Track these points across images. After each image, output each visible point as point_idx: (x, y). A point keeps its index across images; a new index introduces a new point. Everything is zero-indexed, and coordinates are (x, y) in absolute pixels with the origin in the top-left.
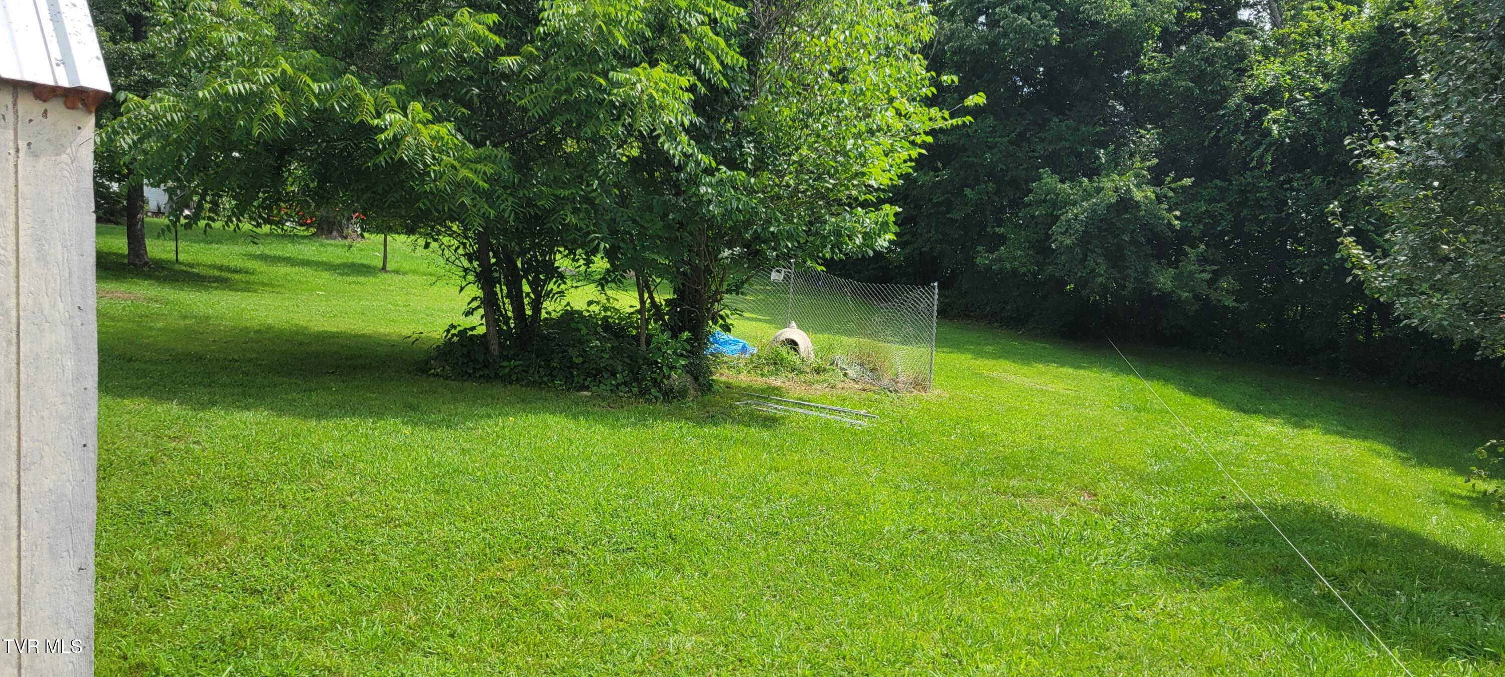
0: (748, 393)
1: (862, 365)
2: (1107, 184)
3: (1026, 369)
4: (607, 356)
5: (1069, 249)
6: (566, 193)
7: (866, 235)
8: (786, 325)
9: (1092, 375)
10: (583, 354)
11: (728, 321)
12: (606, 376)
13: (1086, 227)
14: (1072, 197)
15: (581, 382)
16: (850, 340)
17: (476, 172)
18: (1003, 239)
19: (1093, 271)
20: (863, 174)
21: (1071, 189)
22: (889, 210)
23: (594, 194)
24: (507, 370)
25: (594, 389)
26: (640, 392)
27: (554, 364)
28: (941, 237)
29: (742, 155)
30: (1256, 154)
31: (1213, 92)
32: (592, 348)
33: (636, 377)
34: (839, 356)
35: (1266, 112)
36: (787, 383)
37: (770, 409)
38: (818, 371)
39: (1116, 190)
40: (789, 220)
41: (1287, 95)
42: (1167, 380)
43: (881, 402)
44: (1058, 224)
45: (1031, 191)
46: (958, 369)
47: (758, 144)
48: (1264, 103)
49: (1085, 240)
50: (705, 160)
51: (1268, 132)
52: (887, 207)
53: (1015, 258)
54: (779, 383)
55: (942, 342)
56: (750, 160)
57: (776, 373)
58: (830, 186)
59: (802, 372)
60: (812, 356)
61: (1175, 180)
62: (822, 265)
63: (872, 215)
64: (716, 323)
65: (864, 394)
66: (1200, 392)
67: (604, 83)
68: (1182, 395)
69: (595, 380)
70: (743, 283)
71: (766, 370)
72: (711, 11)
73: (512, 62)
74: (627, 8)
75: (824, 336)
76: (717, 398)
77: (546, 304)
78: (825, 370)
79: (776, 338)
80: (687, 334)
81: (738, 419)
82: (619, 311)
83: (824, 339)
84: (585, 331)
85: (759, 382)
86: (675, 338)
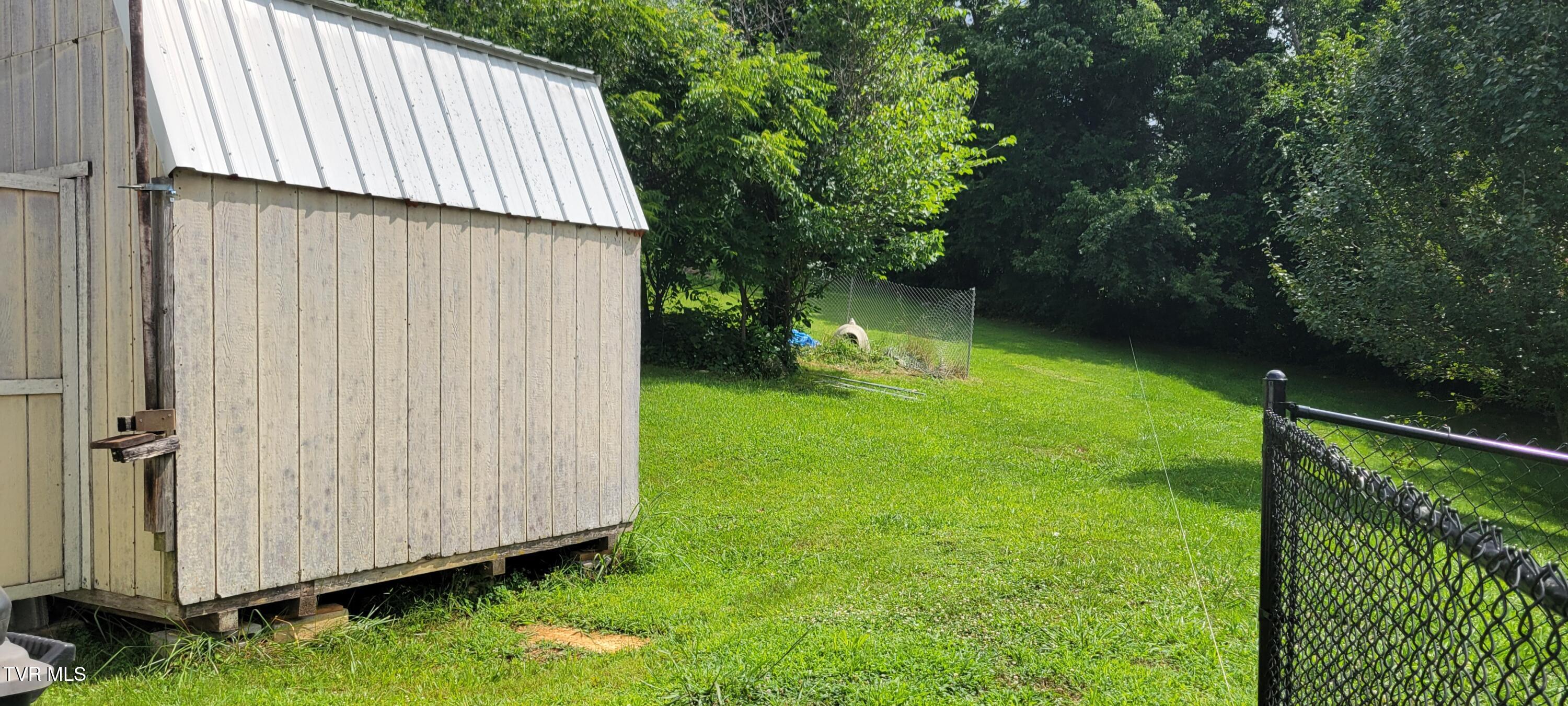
0: (821, 375)
1: (910, 355)
2: (1130, 197)
3: (1053, 364)
4: (719, 343)
5: (1095, 255)
7: (919, 253)
8: (846, 321)
9: (1113, 370)
10: (701, 341)
11: (808, 318)
12: (719, 358)
13: (1112, 235)
14: (1101, 208)
15: (700, 362)
16: (899, 335)
18: (1037, 244)
19: (1116, 275)
20: (918, 206)
21: (1100, 200)
22: (939, 235)
23: (721, 221)
25: (711, 368)
26: (746, 371)
27: (679, 349)
28: (979, 240)
29: (826, 191)
30: (1269, 171)
31: (1233, 113)
32: (707, 337)
33: (742, 359)
34: (891, 347)
35: (1278, 134)
36: (850, 369)
37: (841, 386)
38: (875, 360)
39: (1139, 202)
41: (1298, 119)
42: (1179, 375)
43: (927, 384)
44: (1087, 231)
45: (1064, 201)
46: (993, 362)
47: (838, 182)
48: (1277, 126)
49: (1109, 247)
50: (804, 197)
51: (1279, 153)
52: (936, 231)
53: (1048, 262)
54: (843, 368)
55: (979, 339)
56: (832, 195)
57: (840, 361)
58: (892, 215)
59: (862, 361)
60: (869, 347)
61: (1192, 195)
62: (885, 275)
63: (926, 238)
64: (798, 319)
65: (913, 379)
66: (1208, 386)
67: (736, 143)
68: (1191, 388)
69: (711, 362)
70: (822, 288)
71: (832, 357)
72: (809, 87)
73: (666, 125)
74: (753, 89)
75: (876, 331)
76: (800, 378)
77: (666, 303)
78: (880, 359)
79: (839, 332)
80: (781, 327)
81: (821, 392)
82: (717, 308)
83: (878, 334)
84: (703, 324)
85: (828, 368)
86: (771, 330)
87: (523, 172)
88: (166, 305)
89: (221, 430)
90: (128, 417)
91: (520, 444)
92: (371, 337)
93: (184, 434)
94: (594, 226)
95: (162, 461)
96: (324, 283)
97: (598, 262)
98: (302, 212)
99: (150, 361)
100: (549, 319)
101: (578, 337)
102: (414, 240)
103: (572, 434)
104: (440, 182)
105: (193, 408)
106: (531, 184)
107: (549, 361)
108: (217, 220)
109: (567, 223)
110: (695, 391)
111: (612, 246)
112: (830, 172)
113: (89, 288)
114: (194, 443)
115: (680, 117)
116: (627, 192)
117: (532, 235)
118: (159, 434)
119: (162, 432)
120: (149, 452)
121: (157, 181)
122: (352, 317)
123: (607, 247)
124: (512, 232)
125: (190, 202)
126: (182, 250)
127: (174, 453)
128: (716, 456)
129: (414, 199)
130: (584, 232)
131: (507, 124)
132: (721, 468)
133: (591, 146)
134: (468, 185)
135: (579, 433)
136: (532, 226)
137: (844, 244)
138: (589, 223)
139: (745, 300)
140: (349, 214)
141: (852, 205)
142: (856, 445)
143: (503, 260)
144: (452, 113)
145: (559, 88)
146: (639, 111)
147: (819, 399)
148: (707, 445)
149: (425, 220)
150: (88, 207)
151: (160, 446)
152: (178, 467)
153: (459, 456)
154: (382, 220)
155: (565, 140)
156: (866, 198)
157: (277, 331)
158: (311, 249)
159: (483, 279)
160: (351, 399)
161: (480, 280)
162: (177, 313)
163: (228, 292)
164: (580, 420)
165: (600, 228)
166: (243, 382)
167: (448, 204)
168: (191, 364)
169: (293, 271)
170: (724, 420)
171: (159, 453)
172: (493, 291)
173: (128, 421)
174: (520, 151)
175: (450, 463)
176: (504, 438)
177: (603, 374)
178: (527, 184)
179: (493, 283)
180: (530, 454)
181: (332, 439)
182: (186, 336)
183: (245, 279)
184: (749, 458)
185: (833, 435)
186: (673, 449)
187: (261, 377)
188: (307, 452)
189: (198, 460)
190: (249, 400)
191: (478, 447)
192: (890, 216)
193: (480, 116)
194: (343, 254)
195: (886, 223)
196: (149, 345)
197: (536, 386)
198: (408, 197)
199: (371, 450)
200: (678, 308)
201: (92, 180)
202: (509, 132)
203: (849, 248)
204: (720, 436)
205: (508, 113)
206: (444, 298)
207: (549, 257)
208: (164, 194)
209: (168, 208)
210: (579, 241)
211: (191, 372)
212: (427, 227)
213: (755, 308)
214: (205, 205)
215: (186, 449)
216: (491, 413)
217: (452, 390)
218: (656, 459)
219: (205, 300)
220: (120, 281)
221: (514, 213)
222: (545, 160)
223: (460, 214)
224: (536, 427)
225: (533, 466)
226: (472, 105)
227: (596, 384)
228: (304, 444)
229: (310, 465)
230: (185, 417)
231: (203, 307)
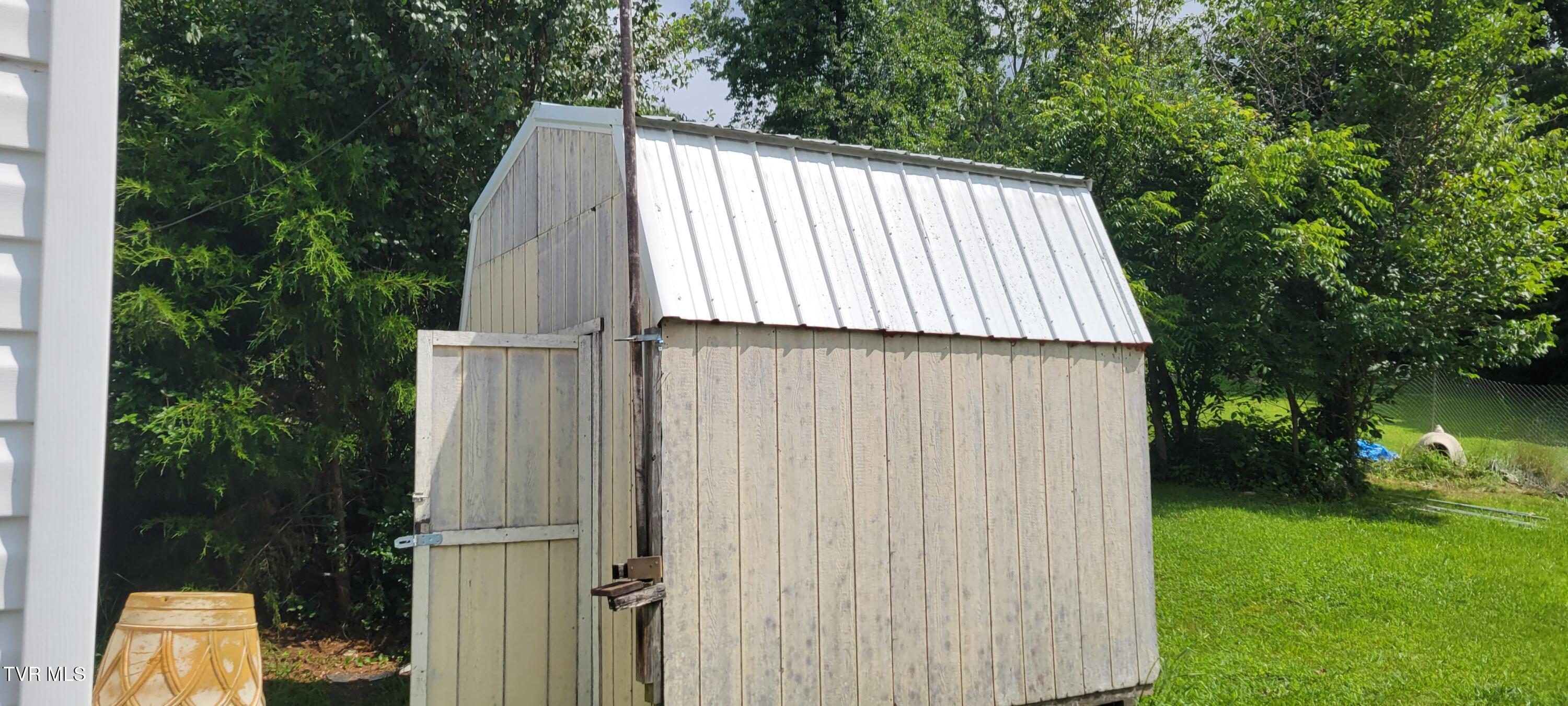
0: (1400, 495)
1: (1523, 469)
4: (1267, 460)
6: (1235, 326)
7: (1522, 345)
8: (1430, 428)
10: (1244, 459)
11: (1377, 427)
12: (1267, 478)
15: (1245, 483)
16: (1507, 443)
17: (1166, 317)
20: (1515, 288)
22: (1547, 320)
23: (1257, 326)
24: (1177, 473)
25: (1258, 489)
26: (1301, 492)
27: (1219, 468)
29: (1387, 280)
32: (1251, 454)
33: (1295, 479)
34: (1495, 458)
36: (1440, 488)
37: (1430, 509)
38: (1473, 475)
40: (1439, 335)
43: (1550, 506)
47: (1402, 268)
52: (1543, 316)
54: (1430, 486)
56: (1396, 284)
57: (1426, 477)
58: (1480, 301)
59: (1456, 477)
60: (1465, 460)
62: (1475, 373)
63: (1529, 325)
64: (1365, 429)
65: (1529, 498)
67: (1266, 237)
69: (1257, 482)
70: (1392, 392)
71: (1414, 474)
72: (1356, 165)
73: (1186, 226)
74: (1284, 175)
75: (1473, 439)
76: (1373, 499)
77: (1201, 416)
78: (1481, 474)
79: (1422, 442)
80: (1342, 440)
81: (1400, 517)
82: (1263, 420)
83: (1477, 441)
84: (1245, 439)
85: (1410, 486)
86: (1330, 444)
87: (1006, 291)
88: (654, 452)
89: (704, 577)
90: (621, 565)
91: (1013, 591)
92: (850, 476)
93: (671, 581)
94: (1088, 343)
95: (650, 609)
96: (802, 422)
97: (1095, 382)
98: (781, 351)
99: (641, 508)
100: (1041, 448)
101: (1076, 467)
102: (892, 371)
103: (1074, 577)
104: (917, 309)
105: (679, 554)
106: (1016, 303)
107: (1043, 496)
108: (700, 365)
109: (1056, 341)
110: (1237, 517)
111: (1111, 364)
112: (1390, 257)
113: (600, 437)
114: (680, 591)
115: (1202, 214)
116: (1125, 302)
117: (1018, 358)
118: (647, 582)
119: (650, 580)
120: (638, 600)
121: (648, 332)
122: (830, 456)
123: (1105, 365)
124: (996, 356)
125: (676, 349)
126: (669, 397)
127: (661, 601)
128: (1264, 598)
129: (890, 329)
130: (1076, 350)
131: (989, 242)
132: (1270, 612)
133: (1082, 256)
134: (947, 310)
135: (1082, 577)
136: (1018, 348)
137: (1416, 341)
138: (1082, 339)
139: (1295, 408)
140: (826, 349)
141: (1424, 293)
142: (1452, 587)
143: (988, 387)
144: (930, 236)
145: (1045, 198)
146: (1151, 212)
147: (1397, 526)
148: (1252, 583)
149: (903, 350)
150: (601, 360)
151: (648, 594)
152: (665, 615)
153: (946, 604)
154: (858, 354)
155: (1053, 252)
156: (1441, 284)
157: (757, 473)
158: (789, 388)
159: (966, 408)
160: (830, 543)
161: (963, 409)
162: (665, 459)
163: (711, 436)
164: (1082, 562)
165: (1095, 345)
166: (725, 527)
167: (926, 332)
168: (677, 510)
169: (772, 411)
170: (1272, 553)
171: (647, 602)
172: (978, 421)
173: (621, 569)
174: (1004, 269)
175: (937, 612)
176: (996, 584)
177: (1107, 510)
178: (1011, 303)
179: (977, 413)
180: (1026, 602)
181: (812, 586)
182: (672, 482)
183: (727, 422)
184: (1306, 601)
185: (1417, 574)
186: (1210, 588)
187: (743, 522)
188: (788, 599)
189: (683, 608)
190: (730, 546)
191: (966, 594)
192: (1477, 303)
193: (960, 237)
194: (821, 390)
195: (1473, 311)
196: (640, 491)
197: (1029, 525)
198: (884, 327)
199: (852, 597)
200: (1216, 421)
201: (604, 334)
202: (991, 250)
203: (1423, 345)
204: (1268, 574)
205: (990, 231)
206: (925, 431)
207: (1038, 381)
208: (654, 343)
209: (657, 357)
210: (1072, 360)
211: (677, 518)
212: (906, 357)
213: (1309, 419)
214: (690, 351)
215: (672, 597)
216: (980, 556)
217: (936, 531)
218: (1190, 600)
219: (690, 445)
220: (623, 429)
221: (997, 335)
222: (1031, 276)
223: (939, 341)
224: (1031, 570)
225: (1029, 615)
226: (952, 226)
227: (1100, 520)
228: (786, 591)
229: (791, 614)
230: (671, 564)
231: (687, 452)
